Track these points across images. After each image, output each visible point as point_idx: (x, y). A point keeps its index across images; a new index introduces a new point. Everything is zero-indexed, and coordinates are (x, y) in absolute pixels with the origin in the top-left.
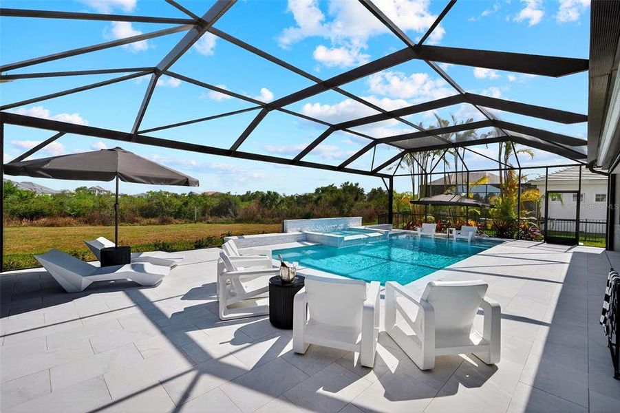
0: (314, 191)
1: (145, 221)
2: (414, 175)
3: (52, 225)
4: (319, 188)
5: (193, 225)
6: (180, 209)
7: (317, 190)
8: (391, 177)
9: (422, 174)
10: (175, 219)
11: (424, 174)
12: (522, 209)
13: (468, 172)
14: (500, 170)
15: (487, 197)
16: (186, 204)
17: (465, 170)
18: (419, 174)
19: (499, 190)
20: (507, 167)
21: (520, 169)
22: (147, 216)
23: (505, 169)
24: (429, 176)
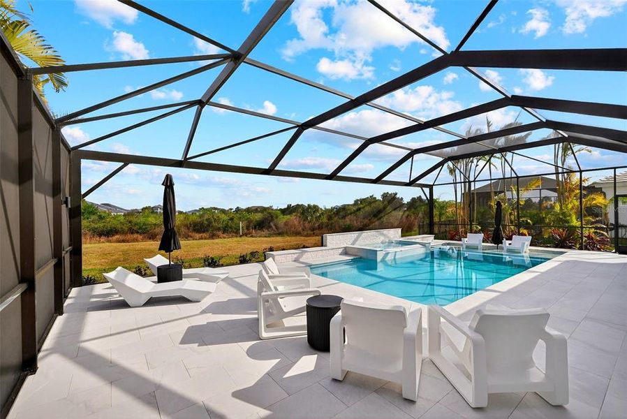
0: (352, 203)
1: (197, 235)
2: (456, 183)
3: (123, 241)
4: (358, 200)
5: (239, 239)
6: (227, 225)
7: (356, 202)
8: (431, 187)
9: (465, 182)
10: (223, 233)
11: (467, 182)
12: (585, 216)
13: (518, 177)
14: (557, 173)
15: (541, 202)
16: (232, 219)
17: (514, 175)
18: (461, 183)
19: (556, 194)
20: (565, 171)
21: (581, 171)
22: (198, 231)
23: (563, 173)
24: (472, 184)
